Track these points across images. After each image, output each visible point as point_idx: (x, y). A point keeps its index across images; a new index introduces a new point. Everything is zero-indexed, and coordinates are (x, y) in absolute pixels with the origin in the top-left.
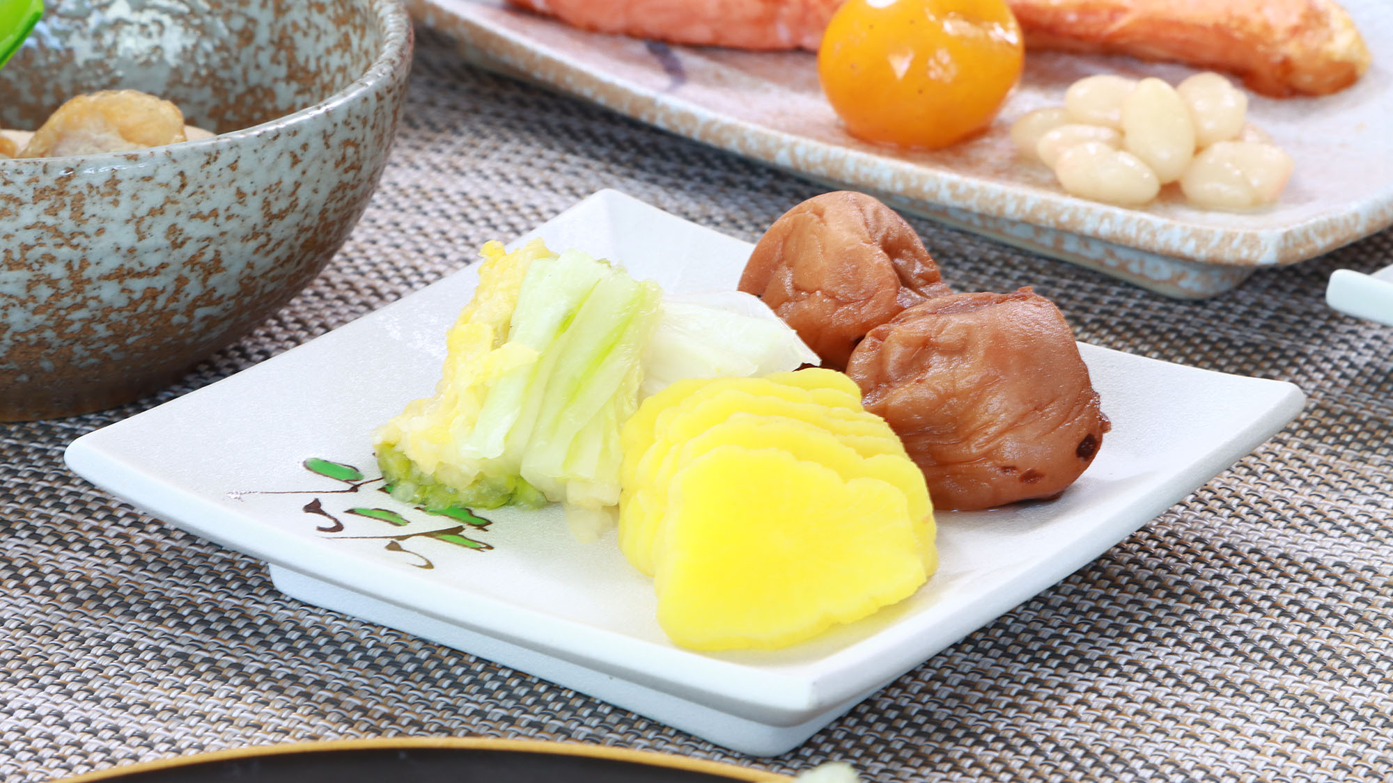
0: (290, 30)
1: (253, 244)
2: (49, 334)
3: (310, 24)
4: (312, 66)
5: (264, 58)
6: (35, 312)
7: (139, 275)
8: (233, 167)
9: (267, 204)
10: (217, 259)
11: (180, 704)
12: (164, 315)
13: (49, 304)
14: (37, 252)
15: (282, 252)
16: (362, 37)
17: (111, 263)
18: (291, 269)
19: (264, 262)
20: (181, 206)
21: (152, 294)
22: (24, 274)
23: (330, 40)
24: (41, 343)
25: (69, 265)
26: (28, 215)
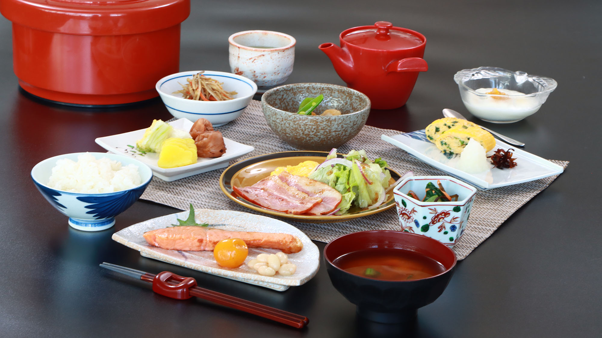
0: (352, 103)
1: (351, 128)
2: (325, 139)
3: (355, 102)
4: (356, 107)
5: (349, 106)
6: (324, 136)
7: (337, 131)
8: (350, 118)
9: (353, 123)
10: (347, 130)
12: (340, 137)
13: (326, 135)
14: (325, 128)
15: (355, 130)
16: (363, 103)
17: (334, 130)
18: (355, 132)
19: (353, 131)
20: (344, 123)
21: (339, 134)
22: (323, 131)
23: (358, 104)
24: (324, 140)
25: (329, 130)
26: (325, 123)
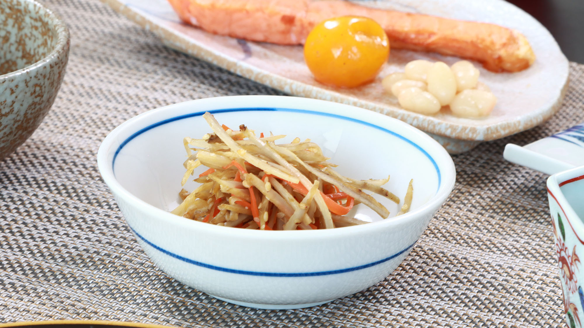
0: (24, 37)
3: (32, 34)
4: (32, 53)
5: (13, 48)
11: (8, 304)
15: (7, 130)
16: (52, 41)
23: (39, 42)
